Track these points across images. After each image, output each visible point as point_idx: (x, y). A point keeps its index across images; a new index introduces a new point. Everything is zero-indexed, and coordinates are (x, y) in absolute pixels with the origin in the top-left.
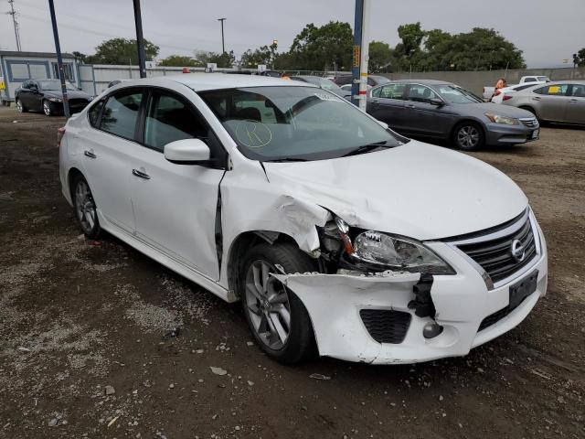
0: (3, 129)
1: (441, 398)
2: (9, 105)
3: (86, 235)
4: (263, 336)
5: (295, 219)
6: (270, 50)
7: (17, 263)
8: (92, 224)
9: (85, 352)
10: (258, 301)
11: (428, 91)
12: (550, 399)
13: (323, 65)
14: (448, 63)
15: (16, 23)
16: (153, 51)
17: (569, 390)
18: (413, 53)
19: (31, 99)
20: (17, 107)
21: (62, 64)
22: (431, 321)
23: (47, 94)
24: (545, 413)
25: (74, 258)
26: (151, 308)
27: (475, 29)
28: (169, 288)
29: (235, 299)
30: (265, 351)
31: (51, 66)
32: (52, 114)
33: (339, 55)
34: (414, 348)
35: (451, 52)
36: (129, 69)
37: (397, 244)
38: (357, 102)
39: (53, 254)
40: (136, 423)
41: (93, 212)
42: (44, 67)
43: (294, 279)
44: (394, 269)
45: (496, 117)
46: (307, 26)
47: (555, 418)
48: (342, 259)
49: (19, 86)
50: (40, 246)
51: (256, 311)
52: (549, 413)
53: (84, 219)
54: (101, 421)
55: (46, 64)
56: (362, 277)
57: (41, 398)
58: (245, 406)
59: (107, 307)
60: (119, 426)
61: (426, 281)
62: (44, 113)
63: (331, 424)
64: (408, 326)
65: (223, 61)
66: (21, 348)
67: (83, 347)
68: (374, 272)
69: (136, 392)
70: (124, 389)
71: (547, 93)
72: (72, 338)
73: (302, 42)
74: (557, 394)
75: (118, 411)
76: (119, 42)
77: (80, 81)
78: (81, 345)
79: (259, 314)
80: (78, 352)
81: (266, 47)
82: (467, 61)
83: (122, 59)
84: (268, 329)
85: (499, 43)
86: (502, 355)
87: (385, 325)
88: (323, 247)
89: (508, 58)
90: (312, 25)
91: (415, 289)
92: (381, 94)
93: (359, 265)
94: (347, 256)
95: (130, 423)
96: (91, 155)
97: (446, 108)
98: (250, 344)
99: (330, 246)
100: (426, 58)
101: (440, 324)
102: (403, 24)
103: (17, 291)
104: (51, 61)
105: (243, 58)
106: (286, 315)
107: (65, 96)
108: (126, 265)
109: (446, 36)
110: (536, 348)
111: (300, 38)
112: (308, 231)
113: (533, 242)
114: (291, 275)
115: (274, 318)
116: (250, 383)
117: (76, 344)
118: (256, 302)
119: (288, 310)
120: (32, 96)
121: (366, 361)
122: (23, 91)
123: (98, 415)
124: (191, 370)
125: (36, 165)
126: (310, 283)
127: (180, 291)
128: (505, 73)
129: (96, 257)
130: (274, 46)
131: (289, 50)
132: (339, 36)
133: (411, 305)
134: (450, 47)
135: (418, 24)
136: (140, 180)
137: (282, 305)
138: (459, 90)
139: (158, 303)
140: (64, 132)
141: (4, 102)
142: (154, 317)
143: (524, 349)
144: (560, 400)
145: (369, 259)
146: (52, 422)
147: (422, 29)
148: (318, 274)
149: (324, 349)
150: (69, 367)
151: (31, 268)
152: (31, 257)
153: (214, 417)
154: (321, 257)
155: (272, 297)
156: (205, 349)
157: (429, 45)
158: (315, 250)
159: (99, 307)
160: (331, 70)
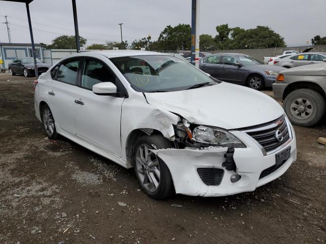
0: (1, 85)
1: (242, 215)
2: (5, 72)
3: (49, 138)
4: (146, 185)
5: (161, 121)
6: (147, 40)
7: (12, 152)
8: (52, 131)
9: (50, 196)
10: (143, 166)
11: (233, 59)
12: (300, 213)
13: (176, 47)
14: (244, 45)
15: (8, 28)
16: (84, 42)
17: (310, 209)
18: (225, 40)
19: (17, 69)
20: (9, 73)
21: (34, 49)
22: (235, 173)
23: (26, 65)
24: (297, 221)
25: (42, 149)
26: (85, 174)
27: (258, 27)
28: (95, 163)
29: (130, 166)
30: (147, 194)
31: (28, 50)
32: (28, 76)
33: (184, 42)
34: (226, 188)
35: (245, 39)
36: (71, 51)
37: (216, 132)
38: (194, 64)
39: (31, 147)
40: (78, 231)
41: (53, 125)
42: (24, 51)
43: (162, 152)
44: (214, 145)
45: (270, 72)
46: (167, 26)
47: (303, 223)
48: (187, 141)
49: (11, 62)
50: (24, 144)
51: (142, 172)
52: (299, 221)
53: (48, 129)
54: (60, 230)
55: (25, 49)
56: (197, 150)
57: (27, 220)
58: (136, 221)
59: (61, 174)
60: (69, 233)
61: (231, 151)
62: (24, 75)
63: (183, 229)
64: (223, 176)
65: (122, 46)
66: (15, 195)
67: (49, 194)
68: (203, 147)
69: (78, 215)
70: (71, 214)
71: (297, 59)
72: (43, 190)
73: (164, 36)
74: (303, 211)
75: (68, 225)
76: (65, 37)
77: (44, 58)
78: (48, 193)
79: (143, 173)
80: (46, 197)
81: (145, 38)
82: (254, 43)
83: (66, 46)
84: (149, 181)
85: (271, 34)
86: (274, 193)
87: (210, 176)
88: (176, 135)
89: (277, 42)
90: (170, 26)
91: (225, 156)
92: (207, 61)
93: (195, 144)
94: (189, 140)
95: (75, 231)
96: (52, 94)
97: (242, 68)
98: (139, 190)
99: (180, 134)
100: (232, 43)
101: (239, 174)
102: (219, 25)
103: (12, 167)
104: (28, 48)
105: (132, 44)
106: (158, 172)
107: (36, 66)
108: (71, 152)
109: (243, 31)
110: (292, 189)
111: (164, 33)
112: (168, 127)
113: (288, 132)
114: (160, 150)
115: (152, 175)
116: (139, 210)
117: (45, 193)
118: (141, 167)
119: (159, 169)
120: (17, 67)
121: (201, 195)
122: (13, 64)
123: (58, 228)
124: (107, 204)
125: (20, 102)
126: (170, 154)
127: (100, 165)
128: (275, 50)
129: (54, 148)
130: (149, 38)
131: (157, 40)
132: (184, 31)
133: (224, 164)
134: (245, 37)
135: (227, 24)
136: (79, 105)
137: (156, 167)
138: (249, 58)
139: (89, 171)
140: (37, 82)
141: (2, 70)
142: (86, 178)
143: (286, 189)
144: (305, 214)
145: (201, 140)
146: (33, 232)
147: (229, 27)
148: (174, 149)
149: (179, 190)
150: (41, 204)
151: (19, 155)
152: (19, 149)
153: (120, 227)
154: (175, 140)
155: (150, 163)
156: (114, 193)
157: (233, 35)
158: (172, 137)
159: (57, 173)
160: (180, 50)
